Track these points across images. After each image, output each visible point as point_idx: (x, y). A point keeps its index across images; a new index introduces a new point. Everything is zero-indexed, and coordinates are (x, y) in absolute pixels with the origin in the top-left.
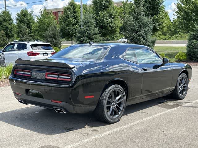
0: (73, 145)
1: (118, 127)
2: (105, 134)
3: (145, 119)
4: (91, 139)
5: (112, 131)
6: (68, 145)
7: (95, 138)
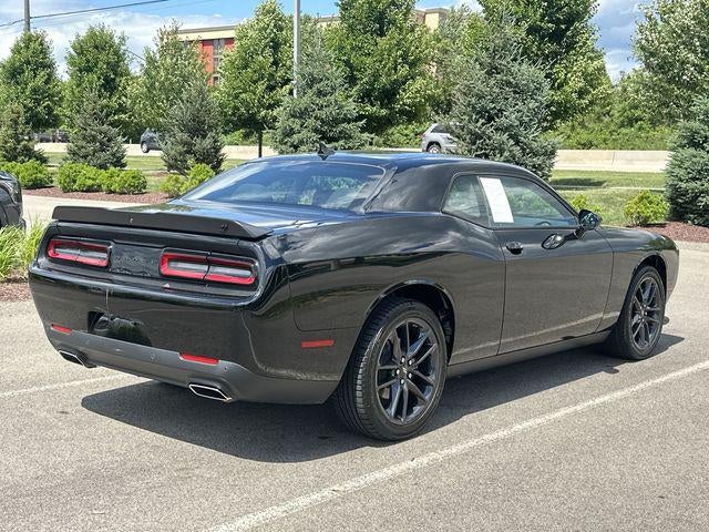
0: (264, 514)
1: (423, 453)
2: (378, 475)
3: (517, 427)
4: (326, 492)
5: (404, 466)
6: (247, 513)
7: (342, 488)
